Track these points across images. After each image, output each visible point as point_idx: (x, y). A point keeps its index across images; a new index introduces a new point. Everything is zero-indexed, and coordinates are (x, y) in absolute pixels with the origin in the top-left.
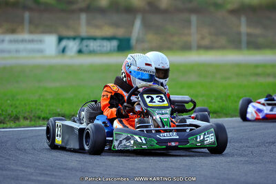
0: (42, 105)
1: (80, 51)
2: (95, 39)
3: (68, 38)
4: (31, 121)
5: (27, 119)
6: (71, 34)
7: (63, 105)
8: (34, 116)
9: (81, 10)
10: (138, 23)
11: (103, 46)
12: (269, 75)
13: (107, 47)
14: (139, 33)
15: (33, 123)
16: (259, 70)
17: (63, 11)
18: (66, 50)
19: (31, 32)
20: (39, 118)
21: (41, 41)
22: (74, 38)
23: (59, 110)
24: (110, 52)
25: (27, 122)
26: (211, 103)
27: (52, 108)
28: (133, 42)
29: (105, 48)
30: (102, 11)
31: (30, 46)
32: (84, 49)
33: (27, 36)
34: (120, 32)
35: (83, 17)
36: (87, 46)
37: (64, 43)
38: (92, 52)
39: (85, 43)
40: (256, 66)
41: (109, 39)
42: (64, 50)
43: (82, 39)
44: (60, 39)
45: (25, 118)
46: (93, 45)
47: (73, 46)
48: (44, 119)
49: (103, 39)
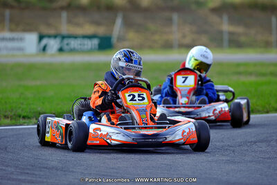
0: (22, 104)
1: (61, 50)
2: (75, 37)
3: (49, 36)
4: (11, 119)
5: (8, 118)
6: (52, 32)
7: (43, 103)
8: (15, 115)
9: (62, 8)
10: (119, 21)
11: (84, 45)
12: (251, 74)
13: (87, 45)
14: (120, 32)
15: (14, 121)
16: (241, 69)
17: (44, 9)
18: (47, 48)
19: (11, 30)
20: (20, 116)
21: (22, 39)
22: (55, 37)
23: (39, 109)
24: (90, 51)
25: (8, 121)
27: (32, 106)
28: (114, 40)
29: (86, 47)
30: (83, 9)
31: (10, 44)
32: (65, 47)
33: (7, 35)
34: (101, 31)
35: (64, 15)
36: (67, 44)
37: (45, 41)
38: (73, 51)
39: (66, 41)
40: (238, 65)
41: (90, 37)
42: (44, 49)
43: (63, 37)
44: (41, 38)
45: (6, 117)
46: (74, 43)
47: (53, 44)
48: (24, 117)
49: (84, 37)
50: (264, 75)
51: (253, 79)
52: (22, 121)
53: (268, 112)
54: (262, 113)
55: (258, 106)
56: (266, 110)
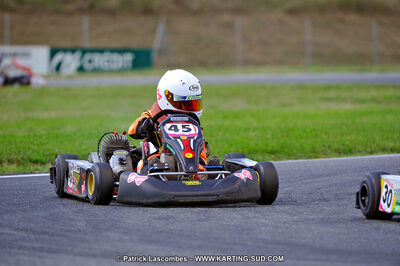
0: (33, 143)
1: (81, 69)
2: (101, 51)
3: (65, 51)
5: (13, 162)
6: (69, 44)
7: (61, 142)
8: (23, 158)
9: (82, 11)
11: (113, 62)
12: (345, 100)
13: (117, 62)
15: (21, 168)
17: (56, 12)
18: (63, 66)
21: (26, 55)
22: (73, 51)
24: (121, 71)
25: (14, 167)
26: (268, 139)
27: (47, 147)
28: (155, 57)
29: (115, 65)
30: (111, 13)
32: (87, 66)
33: (8, 49)
34: (136, 42)
35: (86, 20)
36: (90, 61)
37: (59, 57)
38: (97, 70)
39: (87, 57)
40: (327, 88)
41: (121, 51)
42: (58, 67)
43: (84, 52)
44: (53, 53)
45: (10, 162)
46: (99, 60)
47: (71, 62)
48: (35, 162)
49: (113, 51)
50: (363, 101)
51: (348, 107)
52: (33, 167)
53: (372, 153)
55: (358, 144)
56: (369, 150)
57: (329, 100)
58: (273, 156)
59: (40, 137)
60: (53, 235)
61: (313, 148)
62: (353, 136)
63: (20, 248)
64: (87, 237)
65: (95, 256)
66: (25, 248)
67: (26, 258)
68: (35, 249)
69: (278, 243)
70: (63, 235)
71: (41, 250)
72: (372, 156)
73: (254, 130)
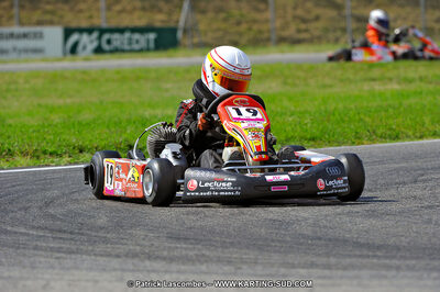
0: (48, 133)
1: (98, 50)
2: (121, 31)
3: (81, 31)
4: (32, 157)
5: (27, 155)
6: (84, 24)
12: (390, 79)
13: (137, 42)
15: (35, 161)
19: (21, 24)
20: (45, 152)
21: (39, 36)
22: (90, 31)
26: (306, 124)
27: (64, 137)
28: (180, 34)
31: (22, 44)
32: (106, 47)
33: (17, 29)
36: (109, 42)
39: (106, 36)
41: (142, 30)
43: (102, 31)
44: (68, 33)
45: (24, 154)
46: (117, 39)
49: (134, 30)
51: (396, 87)
53: (421, 137)
54: (412, 140)
56: (418, 135)
57: (374, 80)
58: (312, 143)
59: (56, 126)
60: (71, 233)
61: (357, 133)
62: (400, 120)
63: (36, 248)
64: (108, 236)
65: (118, 256)
66: (41, 249)
67: (42, 260)
68: (52, 249)
69: (320, 239)
70: (82, 234)
71: (59, 250)
72: (421, 141)
73: (292, 115)
